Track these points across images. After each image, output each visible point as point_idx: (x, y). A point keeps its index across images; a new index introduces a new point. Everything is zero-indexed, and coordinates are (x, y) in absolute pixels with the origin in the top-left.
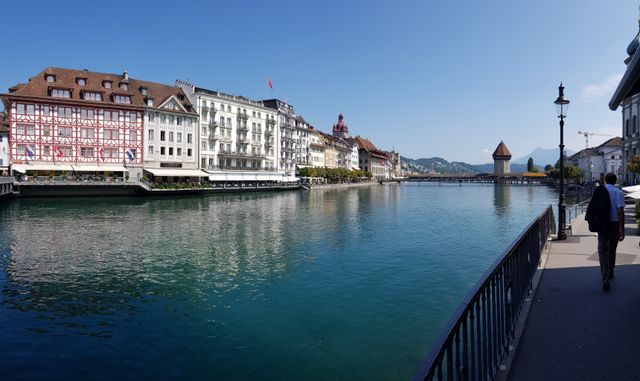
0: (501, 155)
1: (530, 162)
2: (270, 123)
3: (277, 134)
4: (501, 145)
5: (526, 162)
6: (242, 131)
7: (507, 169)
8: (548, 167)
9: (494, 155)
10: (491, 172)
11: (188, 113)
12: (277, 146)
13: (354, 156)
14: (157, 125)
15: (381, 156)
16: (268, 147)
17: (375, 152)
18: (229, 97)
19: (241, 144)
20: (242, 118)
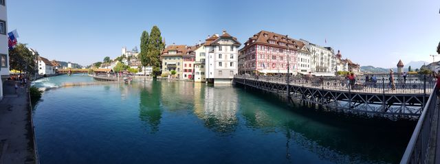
0: (400, 65)
1: (410, 67)
2: (329, 55)
3: (331, 60)
4: (400, 61)
5: (408, 68)
6: (322, 58)
7: (402, 70)
8: (417, 70)
9: (398, 65)
10: (397, 72)
11: (308, 52)
12: (331, 64)
13: (347, 67)
14: (300, 56)
15: (355, 66)
16: (328, 63)
17: (354, 65)
18: (319, 47)
19: (322, 63)
20: (322, 54)
